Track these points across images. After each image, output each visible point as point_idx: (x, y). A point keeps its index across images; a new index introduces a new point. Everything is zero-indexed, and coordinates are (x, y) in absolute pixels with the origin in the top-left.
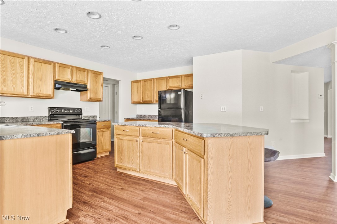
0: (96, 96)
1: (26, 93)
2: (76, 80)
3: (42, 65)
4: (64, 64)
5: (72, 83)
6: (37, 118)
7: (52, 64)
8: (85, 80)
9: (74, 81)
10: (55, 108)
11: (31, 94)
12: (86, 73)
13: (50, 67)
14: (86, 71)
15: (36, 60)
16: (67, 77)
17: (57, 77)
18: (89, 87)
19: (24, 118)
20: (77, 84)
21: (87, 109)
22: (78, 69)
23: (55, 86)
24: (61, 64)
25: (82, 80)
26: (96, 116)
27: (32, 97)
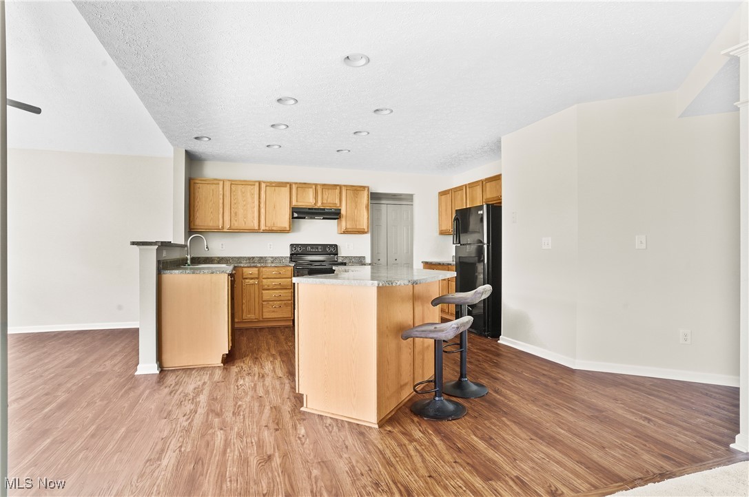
0: (356, 225)
1: (257, 228)
2: (322, 203)
3: (275, 190)
4: (305, 184)
5: (315, 209)
6: (276, 258)
7: (288, 186)
8: (337, 201)
9: (319, 205)
10: (297, 245)
11: (263, 227)
12: (337, 191)
13: (286, 190)
14: (338, 188)
15: (268, 184)
16: (308, 200)
17: (294, 203)
18: (343, 212)
19: (261, 258)
20: (324, 209)
21: (348, 245)
22: (325, 186)
23: (293, 215)
24: (300, 183)
25: (332, 202)
26: (364, 257)
27: (265, 232)
